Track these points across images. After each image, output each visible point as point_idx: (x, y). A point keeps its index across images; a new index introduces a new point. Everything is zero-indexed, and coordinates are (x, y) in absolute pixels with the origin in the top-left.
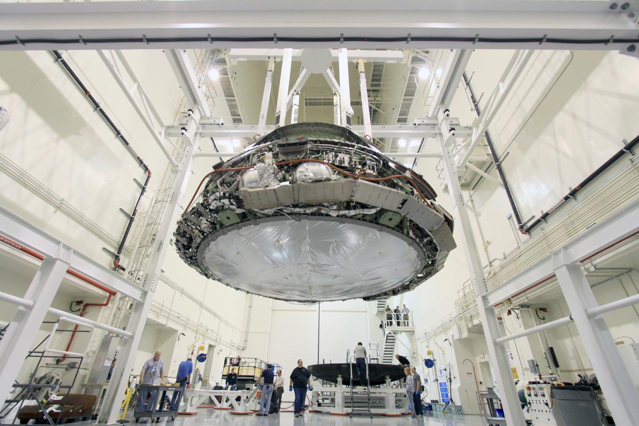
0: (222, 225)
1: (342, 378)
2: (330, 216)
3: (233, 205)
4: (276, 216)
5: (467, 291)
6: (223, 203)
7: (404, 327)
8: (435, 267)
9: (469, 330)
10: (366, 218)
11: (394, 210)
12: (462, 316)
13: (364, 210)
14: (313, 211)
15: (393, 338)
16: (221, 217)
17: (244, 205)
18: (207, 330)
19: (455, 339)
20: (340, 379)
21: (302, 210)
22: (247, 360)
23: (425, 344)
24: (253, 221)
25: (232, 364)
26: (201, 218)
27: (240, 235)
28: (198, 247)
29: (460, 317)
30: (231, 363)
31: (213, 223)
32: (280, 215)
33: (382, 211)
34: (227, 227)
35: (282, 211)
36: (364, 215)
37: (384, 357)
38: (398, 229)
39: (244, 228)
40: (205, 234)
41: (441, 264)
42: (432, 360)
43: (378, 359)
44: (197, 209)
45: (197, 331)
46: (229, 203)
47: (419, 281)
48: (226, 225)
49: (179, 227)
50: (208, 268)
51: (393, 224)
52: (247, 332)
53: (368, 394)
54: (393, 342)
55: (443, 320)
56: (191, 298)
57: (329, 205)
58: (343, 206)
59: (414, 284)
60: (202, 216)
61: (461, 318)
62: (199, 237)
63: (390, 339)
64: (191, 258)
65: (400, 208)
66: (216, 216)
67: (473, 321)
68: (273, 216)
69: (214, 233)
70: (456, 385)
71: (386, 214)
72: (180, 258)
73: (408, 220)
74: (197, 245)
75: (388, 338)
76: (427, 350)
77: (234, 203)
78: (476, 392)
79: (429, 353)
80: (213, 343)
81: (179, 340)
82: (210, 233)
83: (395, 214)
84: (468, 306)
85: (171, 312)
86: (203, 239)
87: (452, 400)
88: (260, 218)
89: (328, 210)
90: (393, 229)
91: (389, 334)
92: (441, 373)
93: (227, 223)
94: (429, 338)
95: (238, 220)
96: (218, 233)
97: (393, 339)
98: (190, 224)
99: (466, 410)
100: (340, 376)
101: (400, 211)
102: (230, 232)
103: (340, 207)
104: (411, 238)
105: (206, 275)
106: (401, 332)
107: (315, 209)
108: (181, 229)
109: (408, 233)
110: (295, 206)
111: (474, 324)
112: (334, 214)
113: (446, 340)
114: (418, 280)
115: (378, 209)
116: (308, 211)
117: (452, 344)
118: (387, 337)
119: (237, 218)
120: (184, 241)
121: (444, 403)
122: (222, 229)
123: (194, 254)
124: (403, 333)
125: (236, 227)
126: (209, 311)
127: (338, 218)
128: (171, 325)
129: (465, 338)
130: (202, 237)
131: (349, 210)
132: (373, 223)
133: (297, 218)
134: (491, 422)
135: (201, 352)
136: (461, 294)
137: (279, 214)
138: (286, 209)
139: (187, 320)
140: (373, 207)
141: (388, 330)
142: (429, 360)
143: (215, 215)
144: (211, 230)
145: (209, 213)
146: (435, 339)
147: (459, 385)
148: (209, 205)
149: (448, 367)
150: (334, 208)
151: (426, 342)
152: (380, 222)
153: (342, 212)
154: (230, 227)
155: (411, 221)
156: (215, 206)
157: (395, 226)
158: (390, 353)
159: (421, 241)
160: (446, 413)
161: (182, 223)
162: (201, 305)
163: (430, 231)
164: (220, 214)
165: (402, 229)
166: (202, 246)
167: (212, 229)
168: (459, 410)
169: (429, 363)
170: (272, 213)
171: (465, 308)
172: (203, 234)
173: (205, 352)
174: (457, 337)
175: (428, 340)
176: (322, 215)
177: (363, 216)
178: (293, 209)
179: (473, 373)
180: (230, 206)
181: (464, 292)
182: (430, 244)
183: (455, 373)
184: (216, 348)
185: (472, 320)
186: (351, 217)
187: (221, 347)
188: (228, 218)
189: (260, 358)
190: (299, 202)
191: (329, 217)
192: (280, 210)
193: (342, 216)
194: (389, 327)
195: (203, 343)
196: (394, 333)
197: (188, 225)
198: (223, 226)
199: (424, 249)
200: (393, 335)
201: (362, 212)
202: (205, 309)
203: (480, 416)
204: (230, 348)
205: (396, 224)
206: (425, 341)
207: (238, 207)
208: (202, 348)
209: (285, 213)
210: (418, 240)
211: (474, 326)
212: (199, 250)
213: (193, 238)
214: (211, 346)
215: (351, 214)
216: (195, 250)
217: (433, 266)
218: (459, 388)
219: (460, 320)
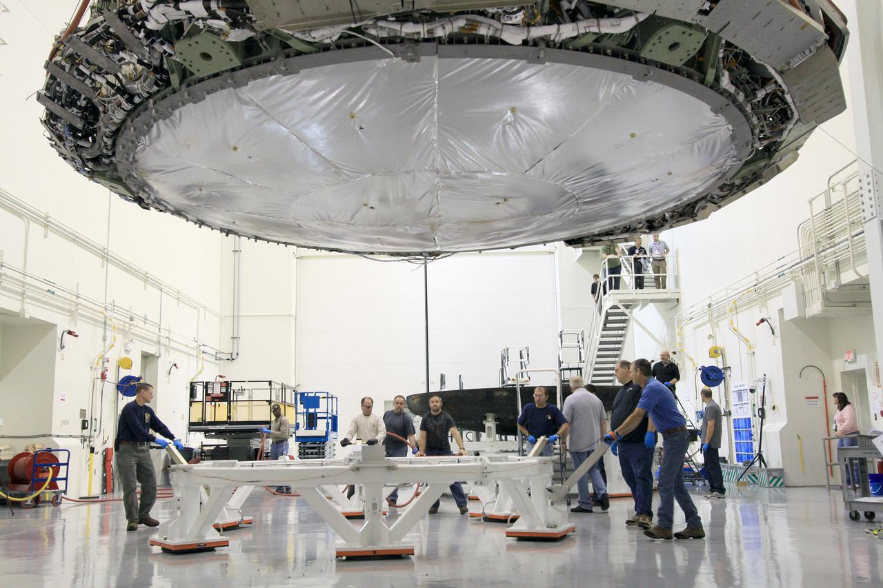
0: (185, 74)
1: (496, 420)
2: (504, 43)
3: (219, 18)
4: (348, 46)
5: (835, 197)
6: (188, 13)
7: (655, 290)
8: (772, 162)
9: (828, 298)
10: (605, 43)
11: (688, 20)
12: (813, 263)
13: (602, 21)
14: (456, 30)
15: (623, 318)
16: (183, 52)
17: (250, 19)
18: (132, 319)
19: (786, 319)
20: (490, 424)
21: (421, 30)
22: (245, 385)
23: (707, 330)
24: (280, 63)
25: (209, 398)
26: (122, 54)
27: (243, 102)
28: (116, 133)
29: (807, 266)
30: (207, 395)
31: (159, 70)
32: (360, 45)
33: (653, 24)
34: (201, 80)
35: (362, 33)
36: (600, 37)
37: (597, 363)
38: (692, 70)
39: (251, 83)
40: (137, 100)
41: (790, 151)
42: (720, 367)
43: (580, 369)
44: (107, 29)
45: (105, 323)
46: (205, 14)
47: (724, 197)
48: (199, 75)
49: (53, 78)
50: (146, 184)
51: (677, 59)
52: (236, 317)
53: (560, 454)
54: (622, 329)
55: (761, 273)
56: (75, 239)
57: (500, 11)
58: (542, 10)
59: (709, 204)
60: (123, 49)
61: (810, 268)
62: (119, 105)
63: (616, 322)
64: (96, 160)
65: (705, 13)
66: (169, 51)
67: (842, 275)
68: (339, 47)
69: (165, 97)
70: (775, 425)
71: (662, 33)
72: (61, 159)
73: (723, 42)
74: (114, 128)
75: (610, 318)
76: (710, 344)
77: (222, 13)
78: (825, 439)
79: (715, 352)
80: (152, 350)
81: (62, 347)
82: (151, 95)
83: (688, 31)
84: (832, 237)
85: (28, 280)
86: (129, 113)
87: (760, 456)
88: (299, 53)
89: (498, 26)
90: (677, 71)
91: (611, 308)
92: (740, 398)
93: (201, 69)
94: (718, 317)
95: (237, 63)
96: (177, 97)
97: (624, 321)
98: (88, 73)
99: (792, 477)
100: (490, 416)
101: (704, 21)
102: (213, 95)
103: (534, 15)
104: (723, 93)
105: (139, 201)
106: (645, 302)
107: (461, 23)
108: (59, 84)
109: (717, 79)
110: (403, 18)
111: (843, 282)
112: (514, 37)
113: (762, 321)
114: (722, 194)
115: (641, 18)
116: (440, 33)
117: (777, 331)
118: (607, 318)
119: (232, 56)
120: (73, 116)
121: (741, 464)
122: (189, 85)
123: (105, 151)
124: (651, 304)
125: (230, 81)
126: (128, 269)
127: (525, 48)
128: (33, 311)
129: (813, 318)
130: (128, 107)
131: (559, 23)
132: (623, 58)
133: (410, 54)
134: (855, 507)
135: (124, 373)
136: (820, 205)
137: (353, 42)
138: (375, 26)
139: (74, 298)
140: (627, 13)
141: (611, 299)
142: (714, 369)
143: (166, 47)
144: (155, 88)
145: (145, 42)
146: (734, 318)
147: (782, 423)
148: (145, 18)
149: (761, 385)
150: (514, 21)
151: (709, 325)
152: (645, 54)
153: (537, 32)
154: (213, 81)
155: (728, 44)
156: (164, 20)
157: (685, 64)
158: (611, 353)
159: (750, 95)
160: (744, 484)
161: (63, 68)
162: (105, 256)
163: (781, 73)
164: (181, 45)
165: (701, 69)
166: (130, 132)
167: (156, 84)
168: (778, 478)
169: (713, 376)
170: (335, 38)
171: (825, 243)
172: (130, 100)
173: (135, 372)
174: (792, 313)
175: (714, 321)
176: (481, 40)
177: (596, 41)
178: (397, 27)
179: (821, 396)
180: (210, 22)
181: (828, 199)
182: (772, 103)
183: (777, 396)
184: (160, 361)
185: (838, 272)
186: (563, 45)
187: (175, 357)
188: (206, 56)
189: (278, 380)
190: (417, 7)
191: (499, 47)
192: (358, 30)
193: (535, 43)
194: (614, 291)
195: (127, 351)
196: (627, 307)
197: (81, 74)
198: (189, 79)
199: (755, 120)
200: (622, 309)
201: (595, 30)
202: (115, 264)
203: (825, 491)
204: (197, 357)
205: (686, 59)
206: (705, 323)
207: (234, 25)
208: (126, 363)
209: (374, 37)
210: (741, 97)
211: (842, 287)
212: (121, 140)
213: (101, 109)
214: (146, 357)
215: (563, 37)
216: (109, 142)
217: (770, 157)
218: (782, 433)
219: (808, 272)
